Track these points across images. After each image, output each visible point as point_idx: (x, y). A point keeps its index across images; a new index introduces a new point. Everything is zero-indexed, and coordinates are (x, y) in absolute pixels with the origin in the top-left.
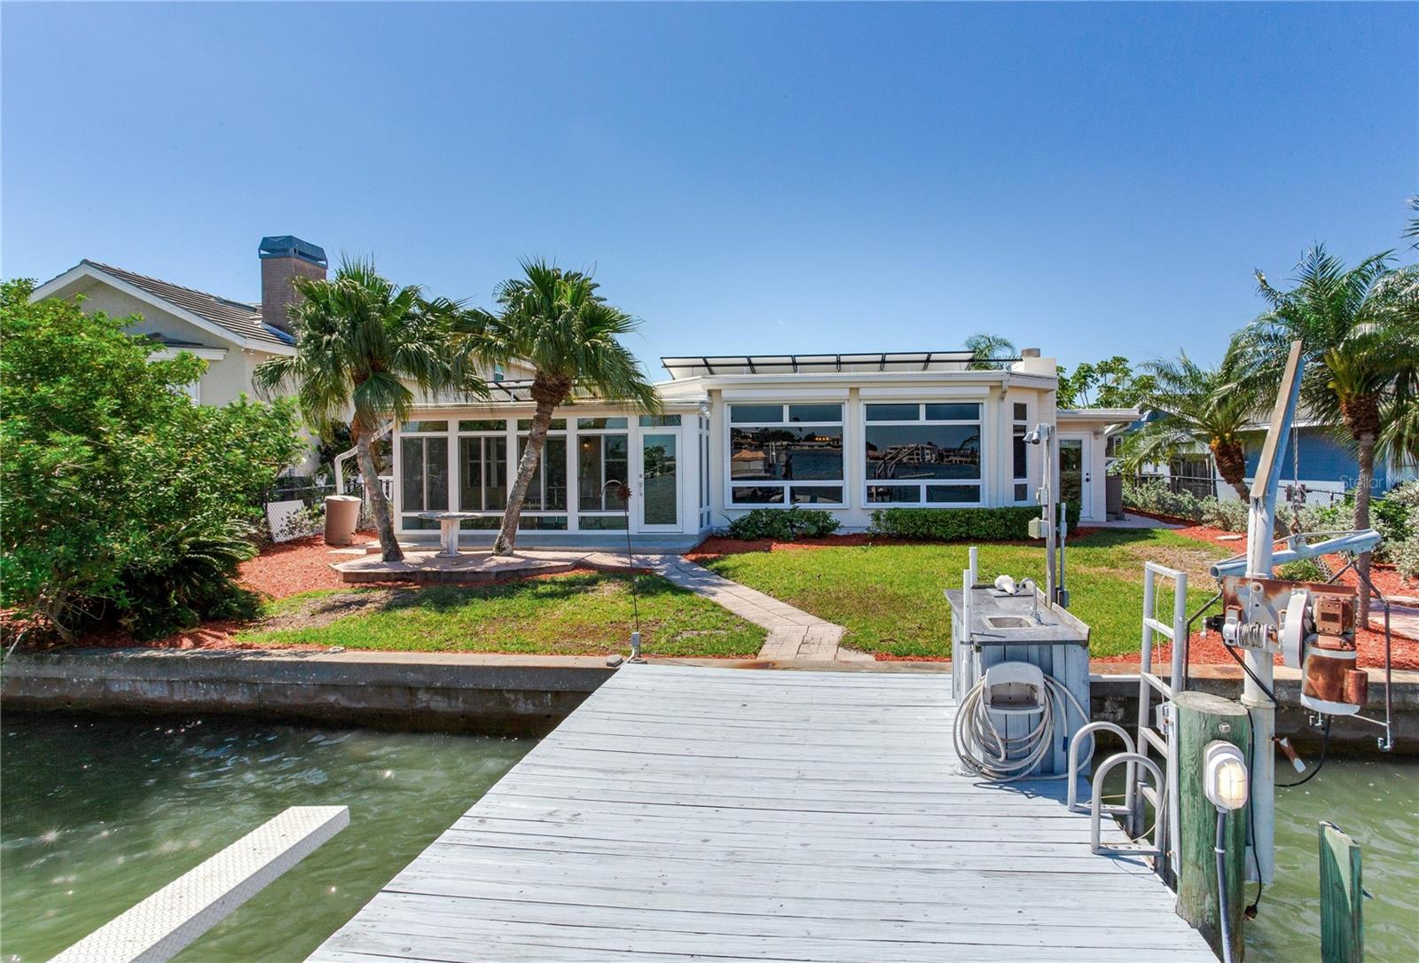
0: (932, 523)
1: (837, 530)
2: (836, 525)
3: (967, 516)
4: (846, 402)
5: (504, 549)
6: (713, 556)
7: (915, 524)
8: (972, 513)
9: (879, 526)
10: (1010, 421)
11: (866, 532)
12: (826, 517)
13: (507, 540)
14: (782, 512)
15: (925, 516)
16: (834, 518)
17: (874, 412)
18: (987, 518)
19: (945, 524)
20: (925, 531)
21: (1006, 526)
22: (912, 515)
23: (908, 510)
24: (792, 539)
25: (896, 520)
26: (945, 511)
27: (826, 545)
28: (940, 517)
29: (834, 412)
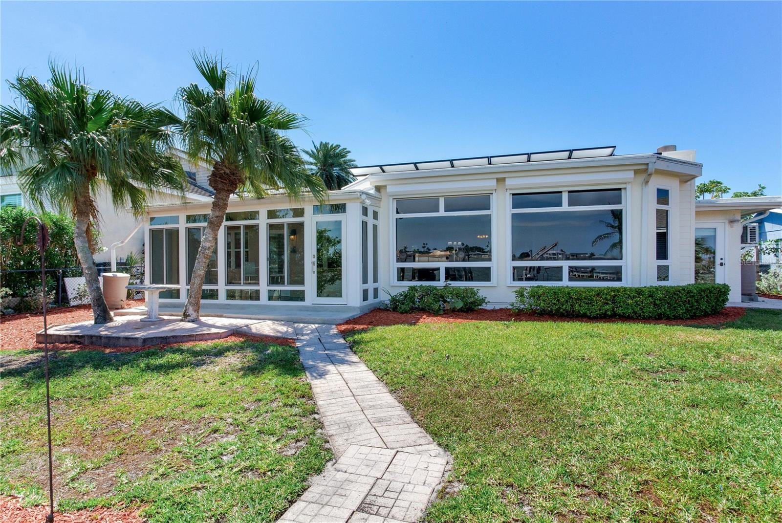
0: (576, 299)
1: (484, 305)
2: (483, 301)
3: (613, 294)
4: (494, 192)
5: (189, 316)
6: (362, 327)
7: (558, 300)
8: (618, 291)
9: (522, 302)
10: (653, 205)
11: (510, 307)
12: (474, 294)
13: (191, 308)
14: (435, 288)
15: (569, 293)
16: (481, 294)
17: (520, 199)
18: (634, 297)
19: (590, 302)
20: (569, 308)
21: (655, 304)
22: (555, 292)
23: (551, 289)
24: (441, 312)
25: (539, 297)
26: (590, 289)
27: (472, 319)
28: (584, 295)
29: (483, 202)
